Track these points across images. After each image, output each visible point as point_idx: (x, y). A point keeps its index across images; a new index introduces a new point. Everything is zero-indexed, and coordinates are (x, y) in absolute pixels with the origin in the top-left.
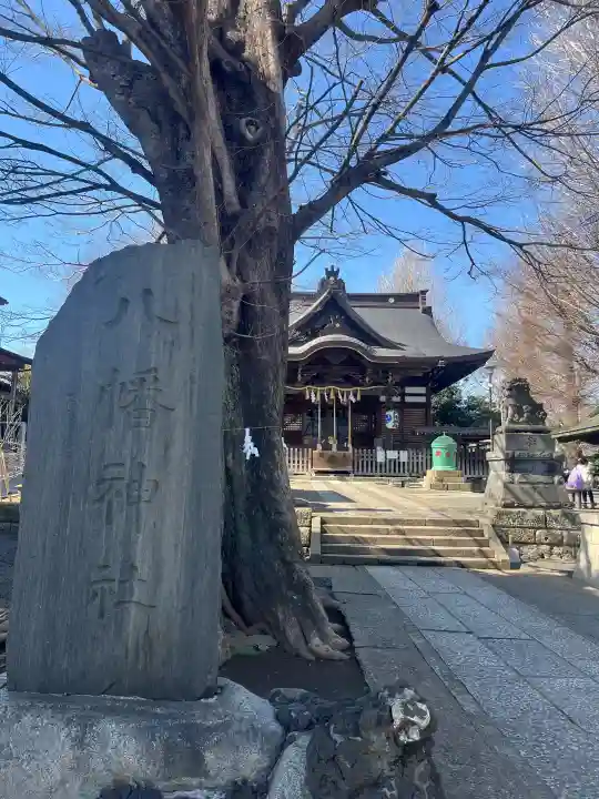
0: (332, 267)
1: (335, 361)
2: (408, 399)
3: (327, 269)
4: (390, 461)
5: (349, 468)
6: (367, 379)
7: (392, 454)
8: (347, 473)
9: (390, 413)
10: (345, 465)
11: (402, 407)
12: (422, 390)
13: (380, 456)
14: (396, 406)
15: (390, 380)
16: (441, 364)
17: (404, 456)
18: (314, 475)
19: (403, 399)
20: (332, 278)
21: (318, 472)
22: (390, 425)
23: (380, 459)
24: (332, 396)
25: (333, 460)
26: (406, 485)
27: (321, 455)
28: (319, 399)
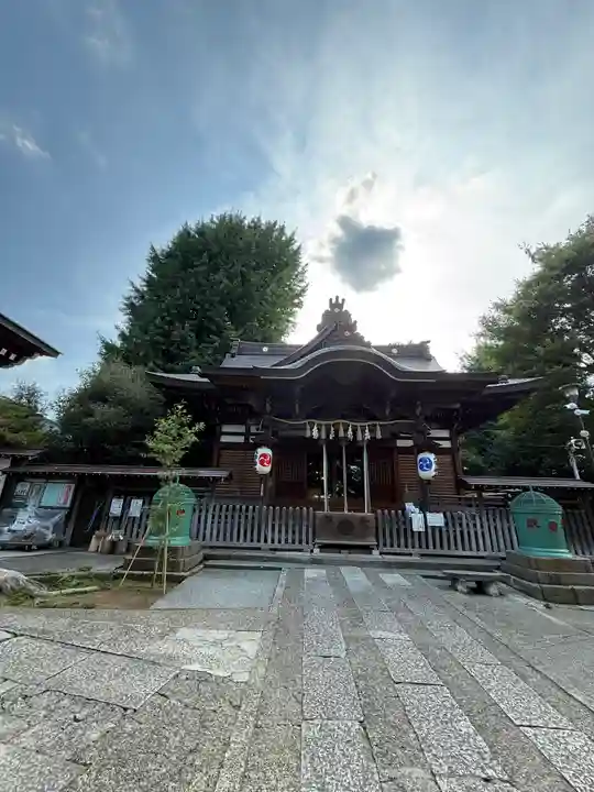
0: (337, 298)
3: (331, 300)
4: (433, 528)
5: (372, 541)
6: (387, 412)
7: (436, 519)
8: (367, 549)
10: (363, 537)
12: (447, 434)
13: (417, 522)
15: (418, 412)
18: (316, 550)
20: (337, 310)
21: (323, 547)
23: (418, 525)
24: (341, 434)
25: (346, 527)
26: (493, 589)
27: (328, 519)
28: (324, 437)
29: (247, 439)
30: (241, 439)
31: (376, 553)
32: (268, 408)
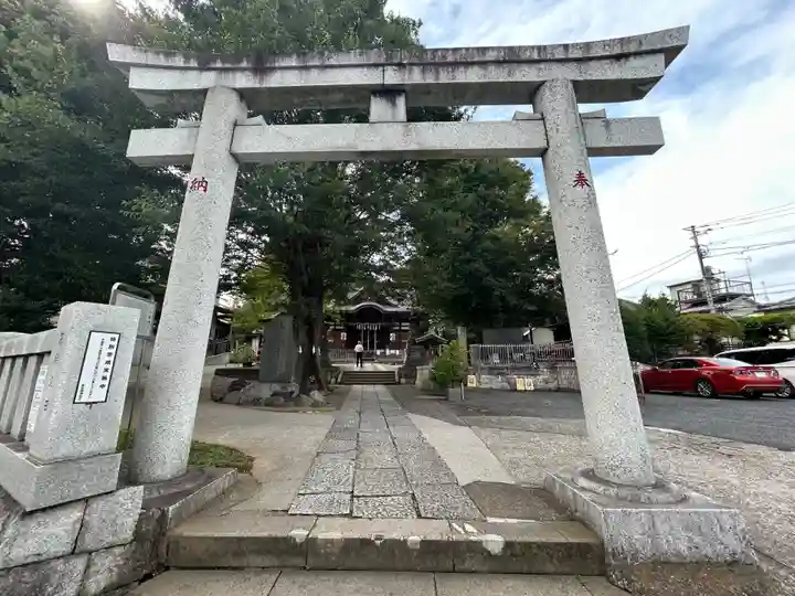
2: (402, 328)
6: (383, 320)
7: (393, 352)
8: (374, 359)
9: (391, 334)
11: (399, 331)
12: (408, 324)
13: (388, 352)
14: (395, 331)
17: (398, 352)
19: (400, 328)
22: (391, 339)
24: (368, 328)
28: (362, 328)
29: (335, 327)
30: (333, 327)
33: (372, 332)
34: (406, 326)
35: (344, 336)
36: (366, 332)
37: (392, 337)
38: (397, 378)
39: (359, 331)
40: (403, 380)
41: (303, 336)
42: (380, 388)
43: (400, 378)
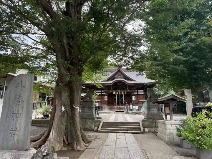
1: (119, 84)
2: (139, 93)
5: (124, 110)
6: (128, 89)
7: (134, 107)
8: (123, 112)
9: (133, 97)
10: (123, 110)
11: (137, 95)
12: (142, 91)
14: (135, 95)
16: (145, 84)
17: (137, 107)
18: (115, 112)
19: (138, 93)
21: (116, 111)
22: (133, 100)
23: (131, 108)
24: (119, 93)
25: (120, 108)
26: (137, 114)
27: (117, 107)
28: (116, 93)
29: (101, 93)
30: (100, 93)
31: (124, 112)
32: (106, 89)
33: (122, 96)
34: (141, 92)
35: (106, 98)
36: (118, 96)
37: (134, 98)
38: (142, 128)
39: (115, 95)
40: (146, 130)
41: (65, 96)
42: (130, 137)
43: (144, 127)
